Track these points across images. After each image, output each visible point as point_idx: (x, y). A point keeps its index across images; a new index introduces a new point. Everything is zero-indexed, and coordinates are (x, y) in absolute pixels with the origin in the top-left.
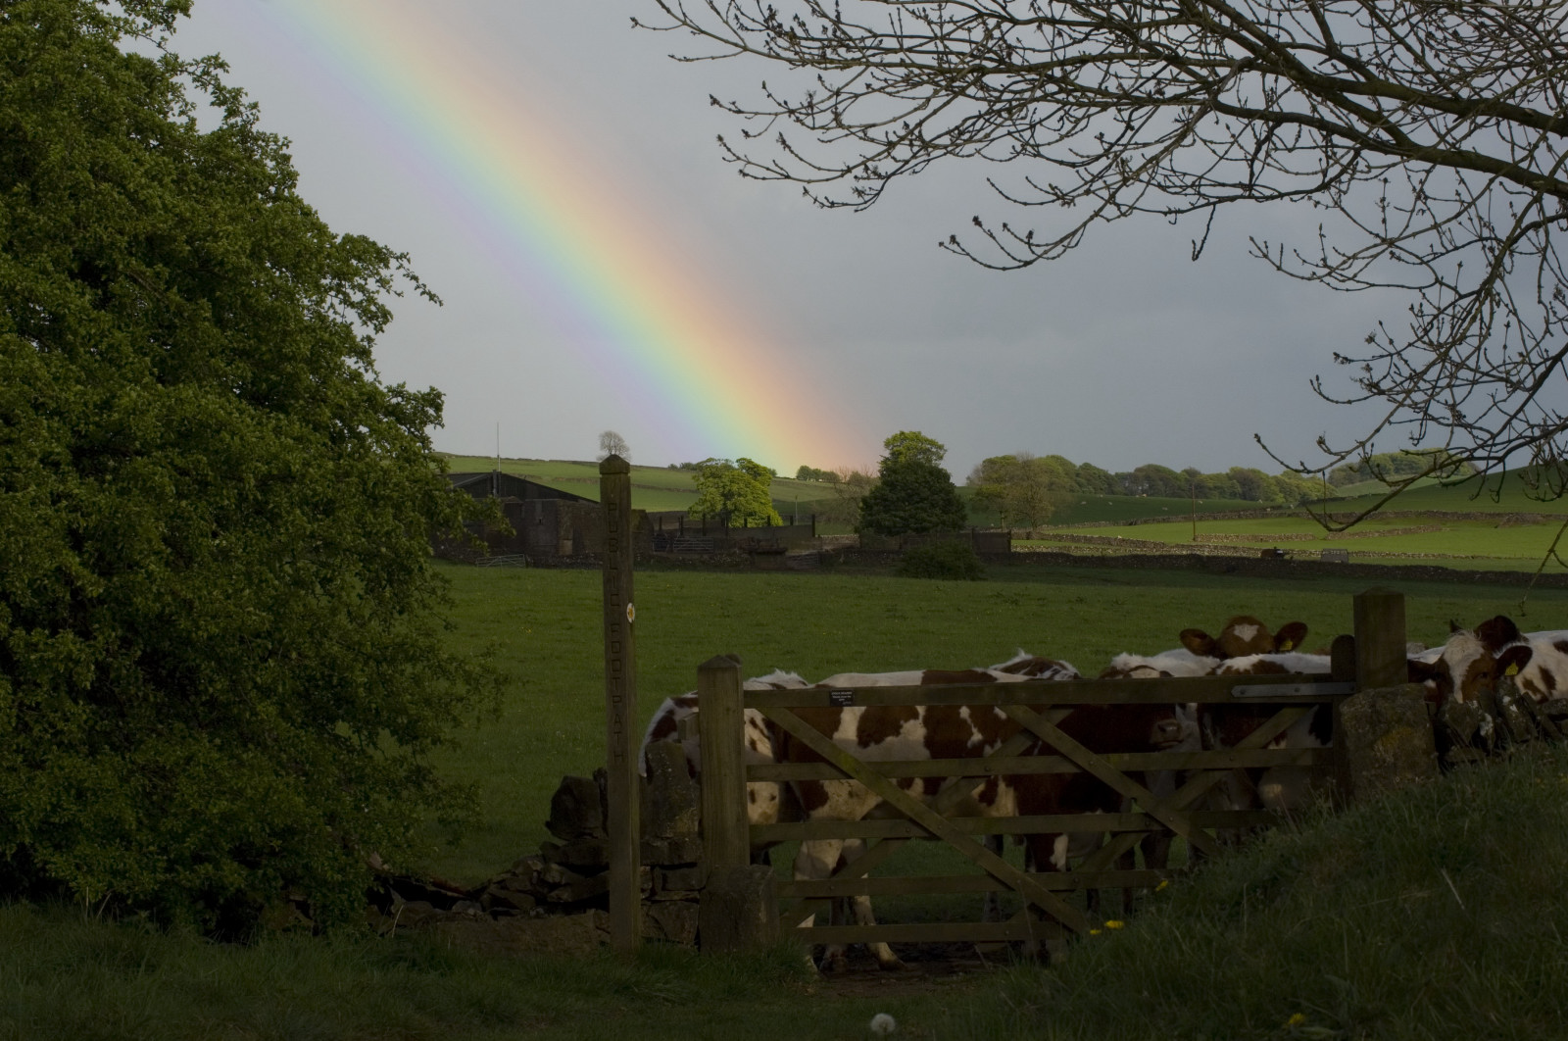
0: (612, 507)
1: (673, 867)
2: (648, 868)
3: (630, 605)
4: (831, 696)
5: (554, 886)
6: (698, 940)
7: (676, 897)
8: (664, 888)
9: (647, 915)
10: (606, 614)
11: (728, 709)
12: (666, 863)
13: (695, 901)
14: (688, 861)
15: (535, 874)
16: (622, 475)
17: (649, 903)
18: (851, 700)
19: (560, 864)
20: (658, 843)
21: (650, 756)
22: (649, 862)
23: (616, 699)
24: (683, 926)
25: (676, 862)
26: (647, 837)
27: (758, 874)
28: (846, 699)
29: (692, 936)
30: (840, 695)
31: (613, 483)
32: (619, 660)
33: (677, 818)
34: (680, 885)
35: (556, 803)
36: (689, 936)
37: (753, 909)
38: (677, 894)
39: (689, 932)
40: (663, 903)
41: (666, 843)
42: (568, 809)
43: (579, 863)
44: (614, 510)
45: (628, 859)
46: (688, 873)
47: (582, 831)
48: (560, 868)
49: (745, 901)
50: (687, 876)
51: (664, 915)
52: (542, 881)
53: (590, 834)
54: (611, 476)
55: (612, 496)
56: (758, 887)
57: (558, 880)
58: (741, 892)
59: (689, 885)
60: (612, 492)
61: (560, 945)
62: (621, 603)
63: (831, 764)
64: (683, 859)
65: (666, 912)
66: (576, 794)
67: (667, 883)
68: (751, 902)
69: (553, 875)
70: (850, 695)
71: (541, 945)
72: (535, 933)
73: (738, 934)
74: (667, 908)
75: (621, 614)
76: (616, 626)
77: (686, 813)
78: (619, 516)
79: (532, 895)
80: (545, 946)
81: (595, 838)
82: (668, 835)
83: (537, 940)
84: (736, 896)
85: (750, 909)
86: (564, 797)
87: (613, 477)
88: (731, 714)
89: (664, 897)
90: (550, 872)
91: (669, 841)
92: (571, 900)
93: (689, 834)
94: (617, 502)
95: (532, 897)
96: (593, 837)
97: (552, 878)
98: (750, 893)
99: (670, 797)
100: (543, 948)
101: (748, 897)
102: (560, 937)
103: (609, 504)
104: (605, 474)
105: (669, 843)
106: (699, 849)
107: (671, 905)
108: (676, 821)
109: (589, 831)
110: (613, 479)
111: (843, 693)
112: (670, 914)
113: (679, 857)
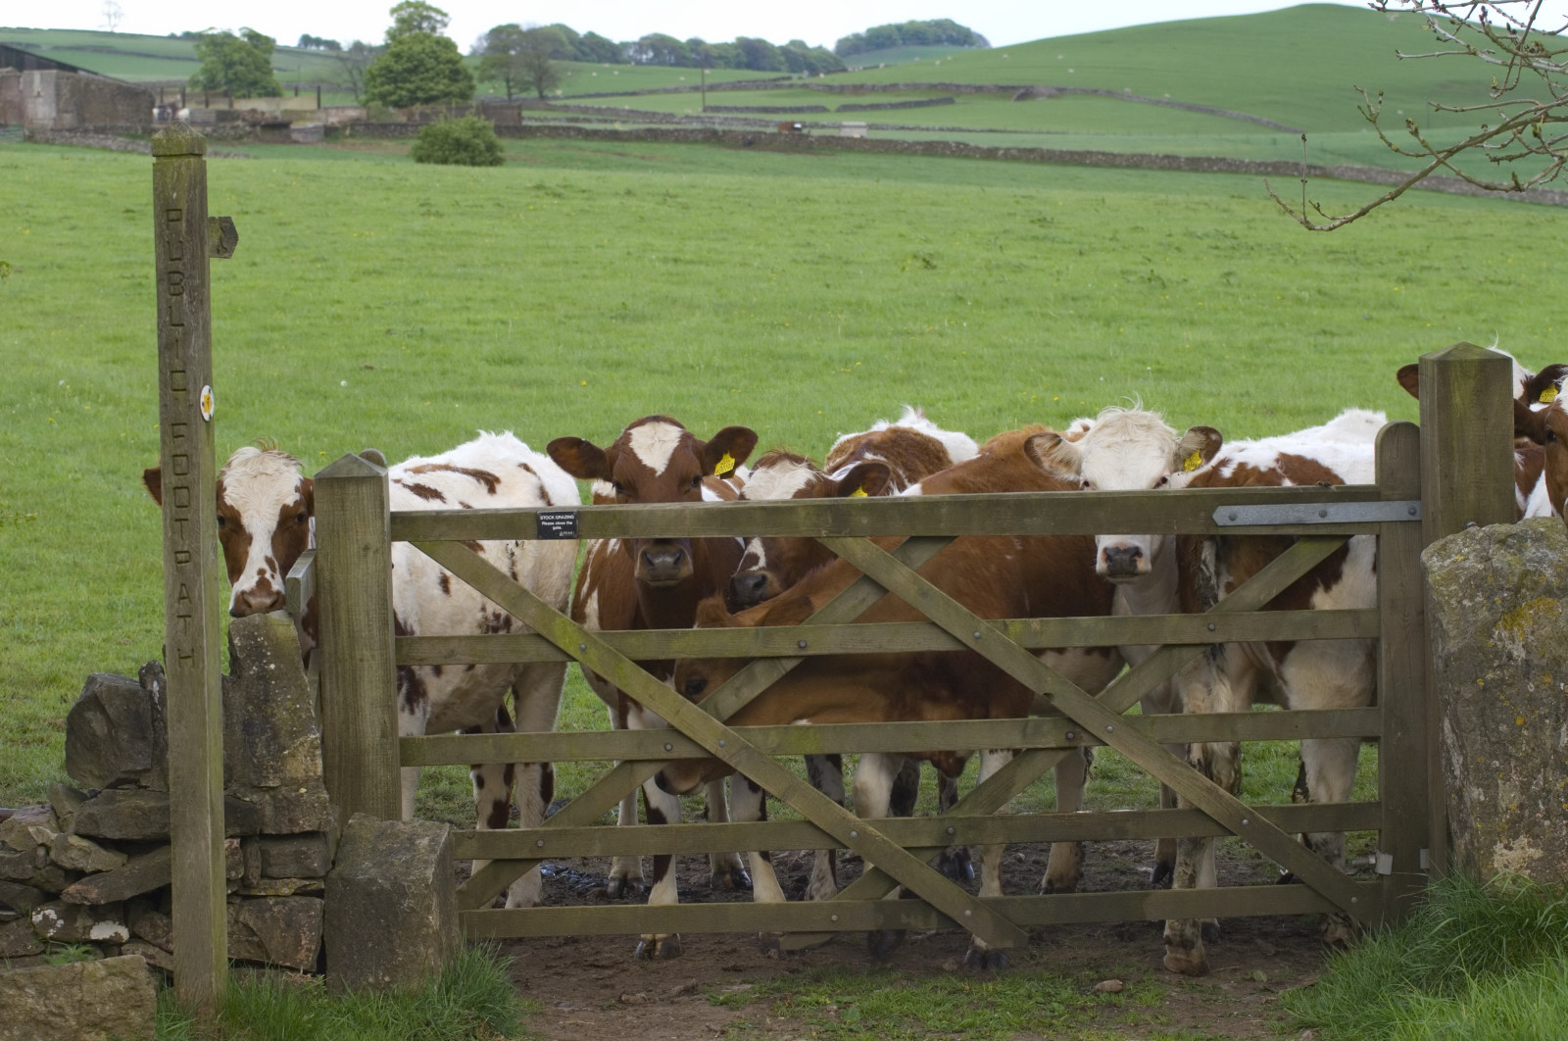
0: (173, 215)
1: (280, 837)
2: (236, 842)
3: (206, 389)
4: (539, 522)
5: (77, 875)
6: (321, 966)
7: (286, 891)
8: (263, 876)
9: (237, 921)
10: (164, 406)
11: (366, 548)
12: (268, 831)
13: (320, 894)
14: (308, 829)
15: (41, 852)
16: (192, 160)
17: (238, 901)
18: (573, 528)
19: (83, 836)
20: (255, 798)
21: (236, 641)
22: (238, 830)
23: (181, 557)
24: (298, 941)
25: (285, 831)
26: (234, 787)
27: (425, 841)
28: (565, 528)
29: (312, 957)
30: (555, 521)
31: (176, 174)
32: (187, 488)
33: (286, 752)
34: (292, 869)
35: (75, 723)
36: (308, 956)
37: (418, 909)
38: (287, 884)
39: (308, 950)
40: (263, 901)
41: (267, 797)
42: (94, 735)
43: (117, 835)
44: (179, 220)
45: (205, 839)
46: (304, 849)
47: (123, 776)
48: (85, 843)
49: (404, 895)
50: (304, 853)
51: (264, 921)
52: (54, 864)
53: (136, 782)
54: (174, 160)
55: (175, 195)
56: (426, 868)
57: (81, 864)
58: (396, 878)
59: (308, 869)
60: (174, 189)
61: (88, 1013)
62: (191, 387)
63: (539, 636)
64: (298, 824)
65: (267, 915)
66: (110, 711)
67: (270, 866)
68: (414, 896)
69: (74, 854)
70: (570, 520)
71: (53, 1014)
72: (42, 993)
73: (392, 951)
74: (271, 910)
75: (191, 406)
76: (182, 427)
77: (302, 744)
78: (187, 233)
79: (35, 886)
80: (61, 1015)
81: (145, 787)
82: (271, 784)
83: (46, 1006)
84: (387, 886)
85: (413, 910)
86: (89, 715)
87: (176, 162)
88: (371, 554)
89: (265, 889)
90: (67, 847)
91: (272, 793)
92: (102, 902)
93: (306, 781)
94: (184, 206)
95: (35, 890)
96: (140, 787)
97: (72, 859)
98: (413, 882)
99: (273, 715)
100: (58, 1019)
101: (409, 887)
102: (87, 999)
103: (168, 211)
104: (165, 156)
105: (273, 798)
106: (325, 808)
107: (277, 903)
108: (285, 757)
109: (133, 776)
110: (176, 164)
111: (559, 517)
112: (274, 919)
113: (290, 820)
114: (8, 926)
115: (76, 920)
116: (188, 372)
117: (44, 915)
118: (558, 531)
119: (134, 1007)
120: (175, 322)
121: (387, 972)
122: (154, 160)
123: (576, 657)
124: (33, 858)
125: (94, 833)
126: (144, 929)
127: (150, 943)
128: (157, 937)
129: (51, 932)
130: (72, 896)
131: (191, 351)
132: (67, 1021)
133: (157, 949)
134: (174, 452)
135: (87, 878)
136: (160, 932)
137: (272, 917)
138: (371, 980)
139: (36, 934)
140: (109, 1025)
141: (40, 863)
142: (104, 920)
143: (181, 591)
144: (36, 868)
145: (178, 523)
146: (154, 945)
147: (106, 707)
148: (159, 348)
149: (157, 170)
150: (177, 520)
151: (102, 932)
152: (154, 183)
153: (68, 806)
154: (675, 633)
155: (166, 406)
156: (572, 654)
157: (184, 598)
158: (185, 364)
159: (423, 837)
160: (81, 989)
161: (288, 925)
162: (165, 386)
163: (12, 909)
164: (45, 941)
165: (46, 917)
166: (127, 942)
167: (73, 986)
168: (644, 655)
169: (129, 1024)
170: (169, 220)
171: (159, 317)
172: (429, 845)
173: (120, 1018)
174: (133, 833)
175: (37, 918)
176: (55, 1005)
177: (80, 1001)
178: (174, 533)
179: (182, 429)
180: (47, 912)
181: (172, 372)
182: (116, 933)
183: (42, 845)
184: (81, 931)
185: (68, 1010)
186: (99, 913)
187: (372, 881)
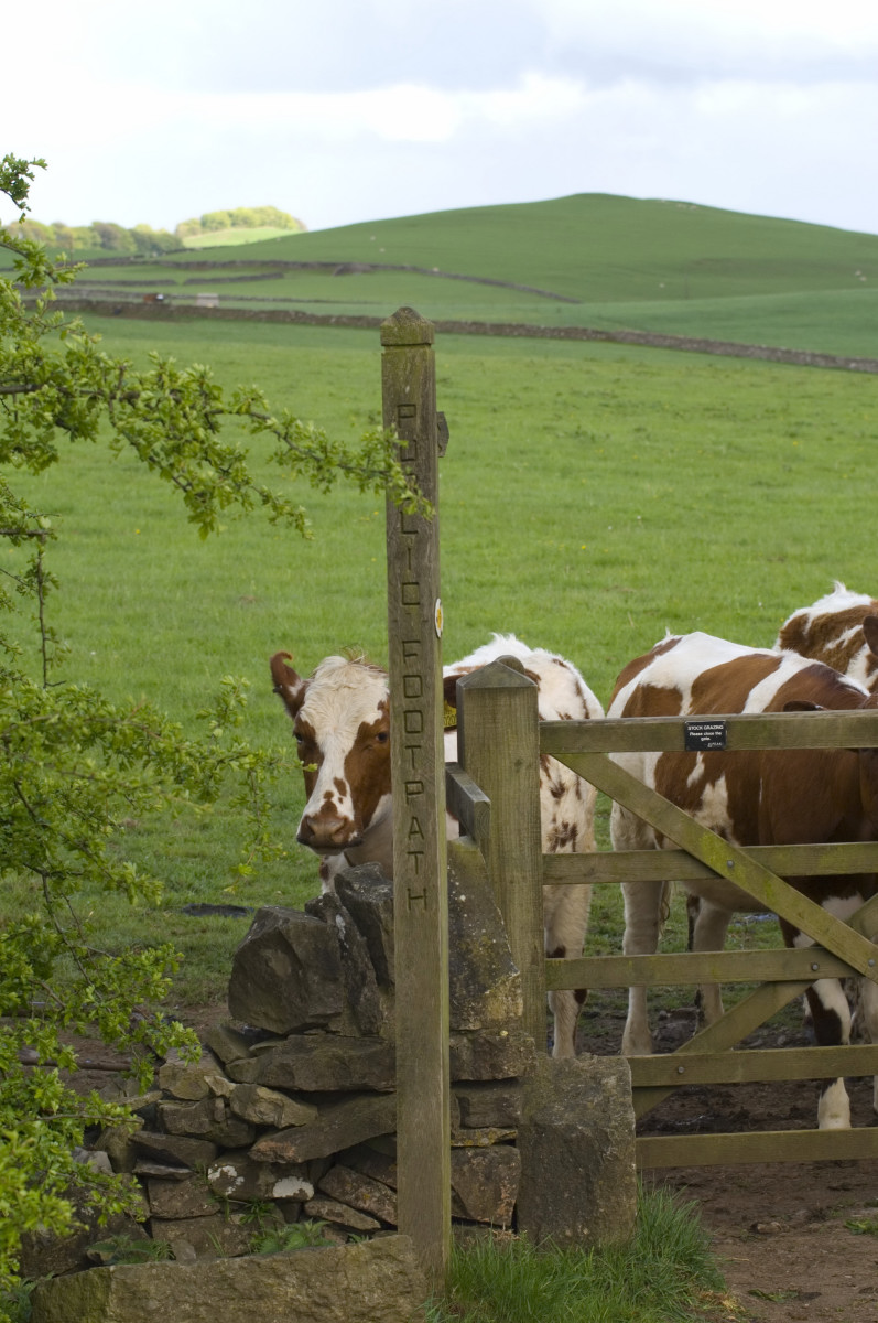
0: (405, 411)
1: (479, 1084)
3: (438, 603)
4: (687, 732)
5: (263, 1129)
6: (514, 1218)
7: (485, 1141)
8: (462, 1124)
10: (393, 622)
11: (518, 763)
13: (515, 1142)
14: (512, 1075)
15: (220, 1104)
16: (423, 348)
18: (721, 739)
19: (272, 1088)
23: (413, 787)
24: (497, 1197)
25: (486, 1076)
27: (612, 1081)
28: (714, 739)
30: (703, 731)
31: (409, 365)
32: (420, 712)
33: (488, 993)
34: (492, 1117)
35: (247, 962)
36: (508, 1211)
37: (622, 1157)
38: (487, 1134)
39: (509, 1204)
40: (461, 1152)
41: (465, 1040)
42: (273, 974)
43: (311, 1086)
44: (411, 416)
45: (437, 1096)
46: (506, 1096)
47: (309, 1020)
48: (275, 1096)
49: (606, 1140)
50: (506, 1100)
51: (463, 1175)
52: (235, 1116)
53: (324, 1027)
54: (407, 350)
55: (408, 389)
56: (625, 1112)
57: (270, 1118)
58: (595, 1123)
59: (510, 1117)
60: (406, 383)
61: (355, 1303)
62: (425, 601)
63: (684, 853)
64: (502, 1071)
65: (466, 1168)
66: (298, 951)
67: (469, 1114)
68: (618, 1143)
69: (263, 1107)
70: (719, 730)
71: (317, 1305)
72: (305, 1282)
73: (593, 1202)
74: (469, 1162)
75: (427, 621)
76: (415, 645)
77: (503, 983)
78: (421, 430)
79: (211, 1141)
80: (326, 1306)
81: (334, 1033)
82: (471, 1027)
83: (308, 1296)
84: (588, 1132)
85: (616, 1158)
86: (268, 953)
87: (409, 352)
88: (523, 769)
89: (463, 1140)
90: (256, 1101)
91: (470, 1037)
92: (300, 1161)
93: (507, 1023)
94: (418, 401)
95: (211, 1146)
96: (328, 1032)
97: (261, 1112)
98: (616, 1128)
99: (469, 951)
100: (323, 1310)
101: (612, 1134)
102: (354, 1287)
103: (399, 406)
104: (397, 346)
105: (472, 1041)
106: (531, 1052)
107: (476, 1155)
108: (487, 997)
109: (321, 1021)
110: (409, 355)
111: (708, 727)
112: (473, 1172)
113: (493, 1067)
114: (182, 1185)
115: (258, 1178)
116: (422, 585)
117: (222, 1172)
118: (707, 742)
119: (402, 1293)
120: (405, 529)
121: (586, 1224)
122: (383, 350)
123: (722, 874)
124: (211, 1112)
125: (285, 1085)
126: (330, 1185)
127: (336, 1199)
128: (344, 1193)
129: (230, 1190)
130: (264, 1154)
131: (426, 561)
132: (332, 1311)
133: (345, 1206)
134: (405, 673)
135: (280, 1134)
136: (348, 1188)
137: (472, 1170)
138: (568, 1233)
139: (212, 1192)
140: (378, 1314)
141: (219, 1116)
142: (287, 1176)
143: (413, 823)
144: (214, 1121)
145: (410, 750)
146: (340, 1202)
147: (294, 946)
148: (389, 558)
149: (388, 364)
150: (408, 747)
151: (285, 1189)
152: (383, 376)
153: (235, 1051)
154: (823, 848)
155: (396, 621)
156: (719, 871)
157: (416, 832)
158: (419, 575)
159: (609, 1075)
160: (346, 1276)
161: (488, 1178)
162: (396, 600)
163: (186, 1166)
164: (222, 1200)
165: (224, 1174)
166: (313, 1199)
167: (338, 1272)
168: (789, 873)
169: (398, 1313)
170: (400, 417)
171: (389, 523)
172: (618, 1085)
173: (389, 1307)
174: (329, 1084)
175: (214, 1176)
176: (319, 1295)
177: (345, 1289)
178: (403, 761)
179: (415, 647)
180: (225, 1169)
181: (404, 584)
182: (301, 1190)
183: (222, 1096)
184: (264, 1189)
185: (334, 1299)
186: (283, 1170)
187: (571, 1128)
